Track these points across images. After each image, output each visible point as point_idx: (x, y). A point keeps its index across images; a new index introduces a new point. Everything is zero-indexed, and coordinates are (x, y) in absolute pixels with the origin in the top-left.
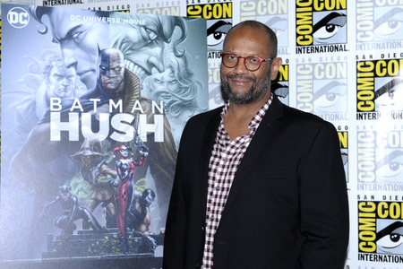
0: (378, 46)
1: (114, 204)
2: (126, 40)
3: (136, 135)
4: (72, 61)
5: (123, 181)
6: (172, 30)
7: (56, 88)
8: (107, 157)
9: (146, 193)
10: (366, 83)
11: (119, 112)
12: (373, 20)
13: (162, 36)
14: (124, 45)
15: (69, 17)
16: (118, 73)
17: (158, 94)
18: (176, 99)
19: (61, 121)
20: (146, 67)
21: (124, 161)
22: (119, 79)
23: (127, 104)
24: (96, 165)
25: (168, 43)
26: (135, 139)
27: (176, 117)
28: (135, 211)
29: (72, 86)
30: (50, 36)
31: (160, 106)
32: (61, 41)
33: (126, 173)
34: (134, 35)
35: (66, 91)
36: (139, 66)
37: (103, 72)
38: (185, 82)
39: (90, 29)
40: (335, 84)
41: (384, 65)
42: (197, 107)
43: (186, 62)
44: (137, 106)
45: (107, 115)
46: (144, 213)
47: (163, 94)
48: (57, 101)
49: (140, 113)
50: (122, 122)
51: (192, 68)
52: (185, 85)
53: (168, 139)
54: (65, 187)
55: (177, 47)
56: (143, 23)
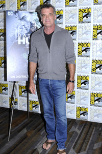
10: (95, 31)
22: (35, 29)
30: (18, 18)
32: (21, 19)
35: (22, 32)
37: (31, 27)
40: (88, 31)
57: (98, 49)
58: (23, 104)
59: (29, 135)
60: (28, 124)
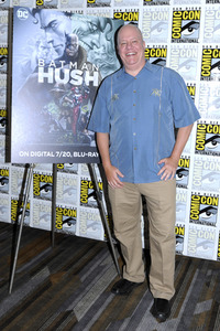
1: (71, 118)
2: (80, 29)
4: (51, 39)
5: (76, 106)
6: (105, 26)
7: (42, 54)
9: (87, 113)
10: (207, 61)
11: (75, 69)
12: (213, 27)
15: (50, 15)
16: (75, 47)
17: (96, 60)
18: (105, 64)
20: (90, 45)
21: (76, 95)
22: (76, 51)
24: (62, 97)
25: (103, 32)
28: (81, 122)
29: (50, 53)
30: (39, 25)
32: (45, 28)
33: (78, 102)
36: (87, 44)
37: (67, 47)
40: (191, 60)
41: (217, 51)
43: (112, 43)
44: (85, 66)
47: (99, 60)
49: (86, 70)
50: (76, 74)
54: (45, 107)
55: (107, 35)
57: (212, 99)
58: (42, 214)
59: (55, 281)
60: (53, 257)
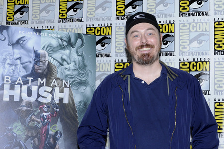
0: (192, 54)
1: (38, 139)
2: (50, 45)
3: (53, 99)
4: (19, 56)
5: (44, 125)
6: (76, 41)
7: (8, 71)
8: (36, 111)
9: (56, 133)
11: (43, 86)
12: (189, 40)
13: (70, 44)
14: (48, 48)
16: (44, 64)
17: (67, 76)
18: (76, 79)
19: (10, 90)
20: (60, 61)
21: (45, 114)
22: (45, 67)
23: (49, 81)
24: (29, 116)
25: (74, 48)
26: (52, 102)
27: (76, 90)
28: (49, 143)
29: (18, 70)
31: (67, 83)
32: (13, 44)
33: (46, 121)
34: (55, 43)
35: (14, 73)
36: (57, 60)
38: (82, 70)
39: (30, 39)
41: (195, 64)
42: (88, 84)
43: (83, 59)
44: (54, 83)
45: (37, 87)
46: (55, 145)
47: (69, 76)
48: (8, 79)
49: (56, 87)
50: (45, 91)
51: (87, 63)
52: (82, 72)
53: (71, 102)
54: (10, 127)
55: (78, 50)
56: (60, 36)
